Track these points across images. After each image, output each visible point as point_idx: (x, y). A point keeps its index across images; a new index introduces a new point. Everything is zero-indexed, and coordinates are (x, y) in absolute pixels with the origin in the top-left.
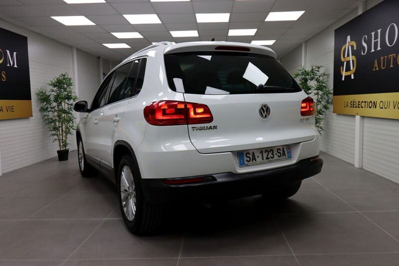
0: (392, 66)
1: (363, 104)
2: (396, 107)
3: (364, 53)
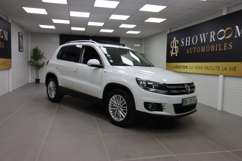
0: (195, 52)
1: (181, 67)
2: (196, 68)
3: (182, 45)
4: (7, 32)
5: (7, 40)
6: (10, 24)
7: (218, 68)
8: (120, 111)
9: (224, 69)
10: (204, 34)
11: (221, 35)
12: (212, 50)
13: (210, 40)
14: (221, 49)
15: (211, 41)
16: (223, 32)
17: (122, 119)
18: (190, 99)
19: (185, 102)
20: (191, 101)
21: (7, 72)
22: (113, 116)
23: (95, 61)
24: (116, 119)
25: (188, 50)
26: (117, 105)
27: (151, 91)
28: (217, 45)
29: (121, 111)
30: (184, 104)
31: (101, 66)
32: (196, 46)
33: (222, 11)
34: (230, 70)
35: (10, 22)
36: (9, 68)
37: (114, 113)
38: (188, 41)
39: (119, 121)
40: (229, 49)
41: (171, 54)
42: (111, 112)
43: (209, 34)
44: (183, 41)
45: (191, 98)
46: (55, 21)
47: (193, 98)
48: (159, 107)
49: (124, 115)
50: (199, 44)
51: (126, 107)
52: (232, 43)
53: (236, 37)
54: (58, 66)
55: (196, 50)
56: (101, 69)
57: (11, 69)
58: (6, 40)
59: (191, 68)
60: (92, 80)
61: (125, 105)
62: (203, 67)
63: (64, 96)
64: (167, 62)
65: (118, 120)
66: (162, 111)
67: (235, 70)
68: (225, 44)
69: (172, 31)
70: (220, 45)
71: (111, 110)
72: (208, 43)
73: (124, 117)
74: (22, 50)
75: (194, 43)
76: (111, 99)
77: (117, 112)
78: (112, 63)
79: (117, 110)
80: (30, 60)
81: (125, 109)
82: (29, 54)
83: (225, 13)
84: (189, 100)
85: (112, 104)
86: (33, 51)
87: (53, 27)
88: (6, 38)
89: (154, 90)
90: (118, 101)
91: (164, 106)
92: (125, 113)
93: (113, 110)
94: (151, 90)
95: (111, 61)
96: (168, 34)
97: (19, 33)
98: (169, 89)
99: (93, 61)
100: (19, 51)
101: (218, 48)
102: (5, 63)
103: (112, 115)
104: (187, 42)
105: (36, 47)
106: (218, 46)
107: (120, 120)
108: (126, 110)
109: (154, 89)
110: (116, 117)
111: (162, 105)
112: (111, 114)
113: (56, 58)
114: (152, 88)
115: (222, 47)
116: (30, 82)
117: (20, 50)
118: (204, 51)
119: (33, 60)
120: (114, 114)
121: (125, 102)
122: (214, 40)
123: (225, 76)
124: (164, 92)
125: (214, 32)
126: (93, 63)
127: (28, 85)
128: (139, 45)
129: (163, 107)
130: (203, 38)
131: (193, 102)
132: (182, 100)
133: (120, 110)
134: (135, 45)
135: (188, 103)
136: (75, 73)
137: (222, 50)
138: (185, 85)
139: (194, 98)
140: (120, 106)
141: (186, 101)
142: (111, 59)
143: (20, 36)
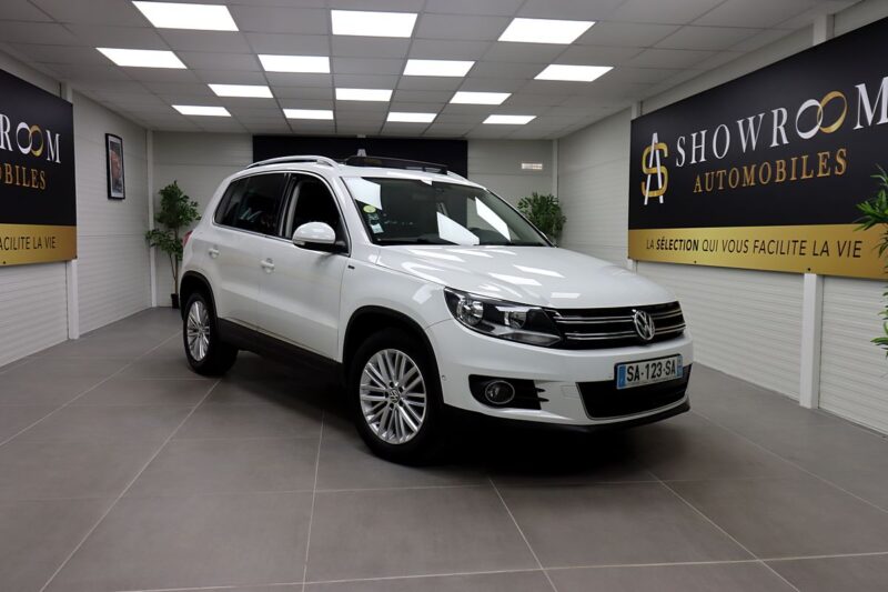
4: (57, 135)
5: (58, 161)
6: (72, 105)
7: (798, 245)
8: (401, 409)
9: (818, 251)
10: (751, 119)
11: (808, 120)
12: (778, 180)
13: (771, 143)
14: (808, 174)
15: (775, 144)
16: (817, 107)
17: (408, 438)
18: (651, 363)
19: (627, 375)
20: (657, 372)
21: (59, 270)
22: (374, 426)
23: (321, 231)
24: (388, 437)
25: (698, 179)
26: (392, 385)
27: (498, 334)
28: (794, 159)
29: (405, 409)
30: (624, 385)
31: (339, 247)
32: (727, 163)
33: (809, 28)
34: (840, 254)
35: (70, 100)
36: (67, 255)
37: (379, 414)
38: (698, 147)
39: (396, 443)
40: (837, 173)
41: (644, 198)
42: (366, 409)
43: (769, 119)
44: (681, 146)
45: (657, 362)
46: (221, 90)
47: (664, 361)
48: (525, 392)
49: (416, 423)
50: (737, 158)
51: (424, 395)
52: (844, 150)
53: (859, 126)
54: (216, 247)
55: (725, 178)
56: (339, 258)
57: (74, 261)
58: (53, 162)
59: (710, 247)
60: (312, 299)
61: (418, 389)
62: (750, 245)
63: (240, 351)
64: (631, 227)
65: (392, 440)
66: (539, 408)
67: (857, 253)
68: (820, 155)
69: (647, 110)
70: (805, 157)
71: (366, 402)
72: (764, 153)
73: (415, 428)
74: (121, 195)
75: (720, 154)
76: (370, 364)
77: (391, 412)
78: (378, 234)
79: (392, 406)
80: (151, 228)
81: (421, 400)
82: (148, 207)
83: (819, 38)
84: (648, 366)
85: (372, 383)
86: (161, 197)
87: (221, 112)
88: (55, 155)
89: (508, 330)
90: (393, 373)
91: (543, 391)
92: (420, 414)
93: (374, 403)
94: (499, 330)
95: (377, 228)
96: (633, 122)
97: (107, 135)
98: (561, 329)
99: (315, 230)
100: (110, 197)
101: (799, 174)
102: (51, 242)
103: (372, 421)
104: (697, 150)
105: (171, 183)
106: (799, 162)
107: (401, 440)
108: (424, 405)
109: (510, 326)
110: (386, 427)
111: (537, 386)
112: (369, 418)
113: (212, 219)
114: (503, 324)
115: (813, 165)
116: (154, 305)
117: (113, 195)
118: (752, 184)
119: (162, 228)
120: (379, 419)
121: (420, 378)
122: (785, 141)
123: (823, 277)
124: (547, 340)
125: (784, 111)
126: (315, 237)
127: (146, 315)
128: (539, 167)
129: (540, 395)
130: (748, 134)
131: (663, 375)
132: (616, 368)
133: (401, 403)
134: (524, 166)
135: (644, 380)
136: (263, 274)
137: (811, 176)
138: (634, 314)
139: (669, 362)
140: (401, 390)
141: (634, 372)
142: (374, 223)
143: (112, 147)
